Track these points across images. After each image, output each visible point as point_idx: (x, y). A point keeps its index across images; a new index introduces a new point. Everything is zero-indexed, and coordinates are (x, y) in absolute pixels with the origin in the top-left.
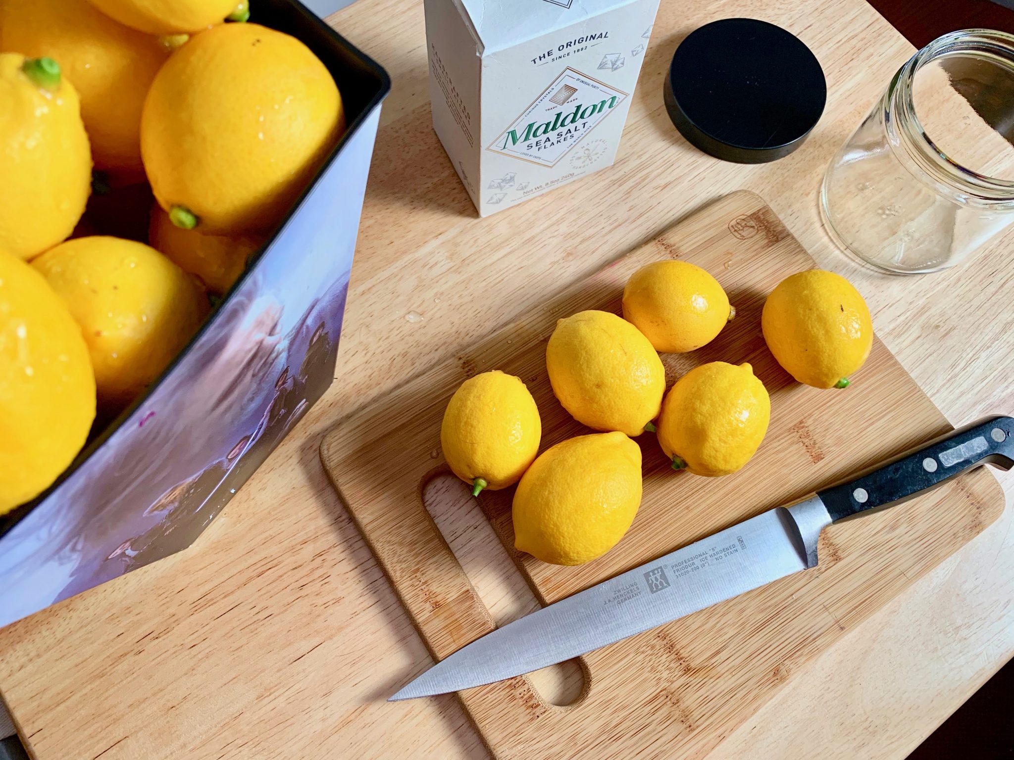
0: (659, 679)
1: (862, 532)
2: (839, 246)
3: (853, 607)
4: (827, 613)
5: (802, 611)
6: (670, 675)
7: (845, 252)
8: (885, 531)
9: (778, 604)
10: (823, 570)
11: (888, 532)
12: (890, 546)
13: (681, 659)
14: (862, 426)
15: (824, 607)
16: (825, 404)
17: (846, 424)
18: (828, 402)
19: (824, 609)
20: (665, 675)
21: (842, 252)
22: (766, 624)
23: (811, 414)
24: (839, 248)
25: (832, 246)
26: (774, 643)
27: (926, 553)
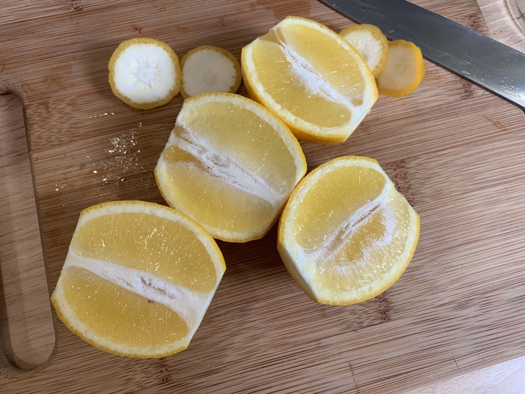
0: (130, 379)
1: (425, 298)
2: (512, 13)
3: (382, 377)
4: (350, 373)
5: (323, 361)
6: (144, 379)
7: (516, 20)
8: (451, 306)
9: (299, 345)
10: (365, 324)
11: (455, 309)
12: (451, 325)
13: (165, 366)
14: (468, 187)
15: (350, 365)
16: (436, 152)
17: (450, 180)
18: (440, 151)
19: (349, 368)
20: (139, 377)
21: (513, 19)
22: (276, 362)
23: (417, 156)
24: (511, 15)
25: (504, 11)
26: (275, 386)
27: (489, 346)
